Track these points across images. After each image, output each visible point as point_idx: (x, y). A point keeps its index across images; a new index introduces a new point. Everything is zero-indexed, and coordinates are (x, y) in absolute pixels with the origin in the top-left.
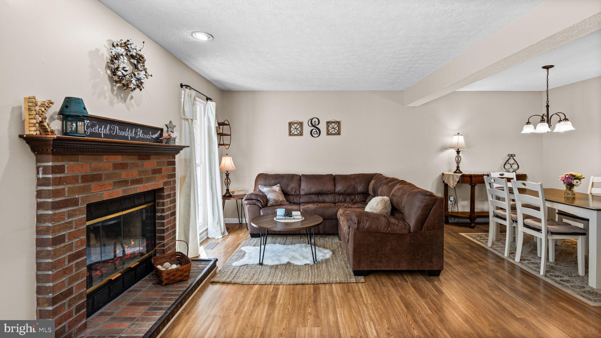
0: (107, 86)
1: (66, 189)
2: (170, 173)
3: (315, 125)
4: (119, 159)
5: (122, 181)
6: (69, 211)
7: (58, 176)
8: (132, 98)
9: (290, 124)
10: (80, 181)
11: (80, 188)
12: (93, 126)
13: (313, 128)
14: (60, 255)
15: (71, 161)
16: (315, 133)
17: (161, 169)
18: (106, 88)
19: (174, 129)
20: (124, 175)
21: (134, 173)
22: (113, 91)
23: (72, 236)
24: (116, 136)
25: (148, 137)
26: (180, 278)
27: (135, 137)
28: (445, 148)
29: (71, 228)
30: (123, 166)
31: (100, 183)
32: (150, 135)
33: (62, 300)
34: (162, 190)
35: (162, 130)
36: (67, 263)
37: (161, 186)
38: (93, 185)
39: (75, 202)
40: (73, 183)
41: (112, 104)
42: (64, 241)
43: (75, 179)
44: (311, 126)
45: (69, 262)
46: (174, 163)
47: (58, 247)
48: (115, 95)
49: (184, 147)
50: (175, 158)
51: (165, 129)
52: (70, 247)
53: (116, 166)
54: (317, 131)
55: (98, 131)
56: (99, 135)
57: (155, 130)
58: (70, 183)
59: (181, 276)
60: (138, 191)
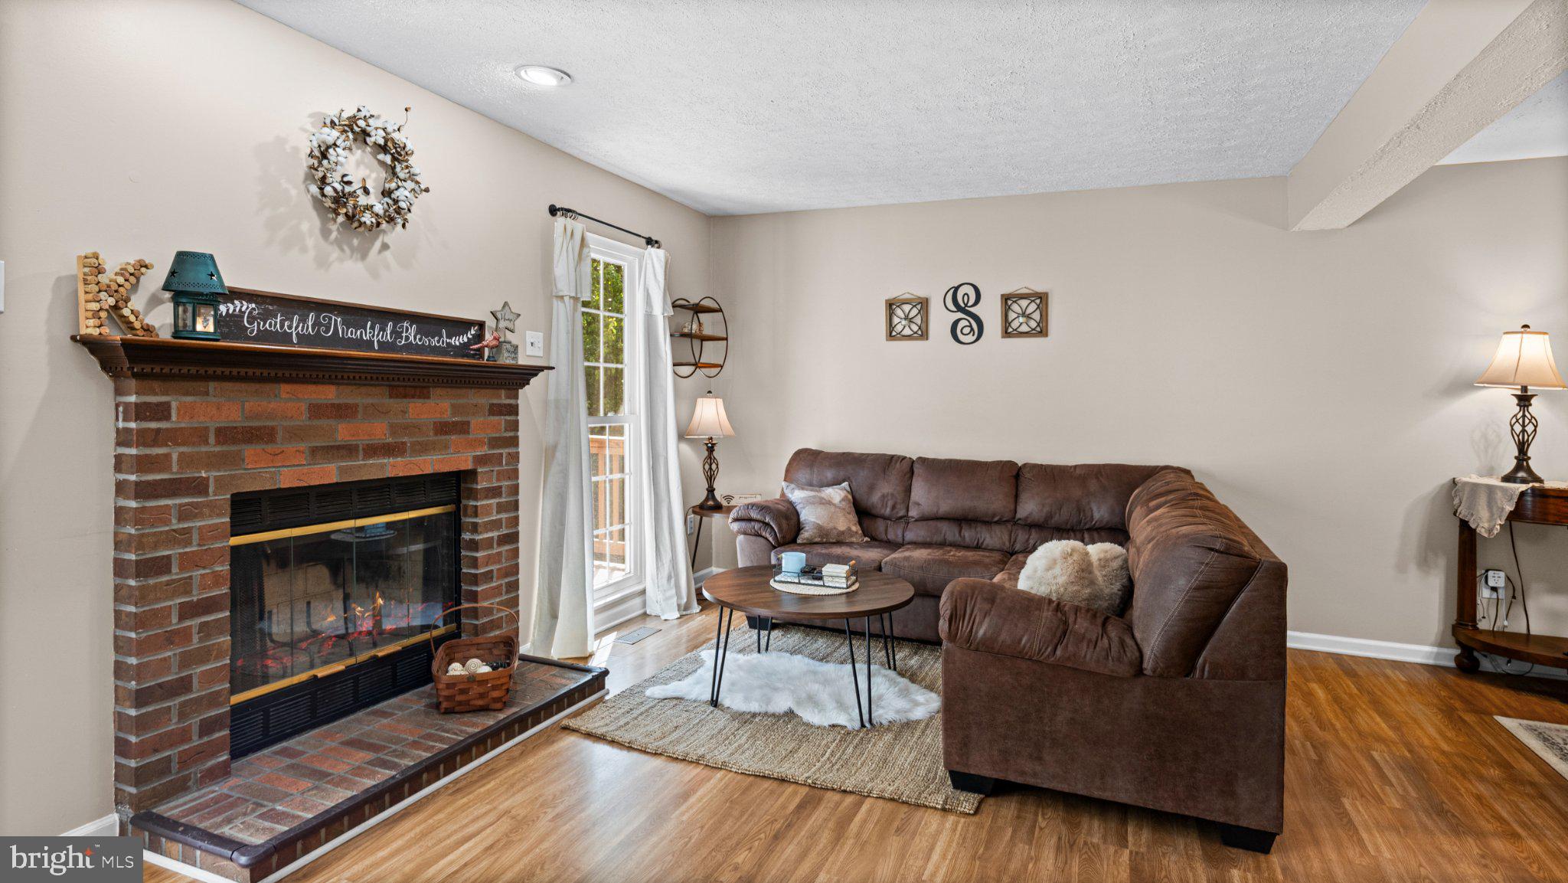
0: (310, 222)
1: (175, 457)
2: (497, 435)
3: (966, 305)
4: (328, 394)
5: (339, 448)
6: (181, 505)
7: (154, 425)
8: (385, 247)
9: (891, 306)
10: (212, 439)
11: (209, 455)
12: (265, 316)
13: (960, 315)
14: (158, 600)
15: (187, 394)
16: (967, 330)
17: (468, 423)
18: (305, 227)
19: (517, 322)
20: (343, 432)
21: (379, 431)
22: (325, 233)
23: (189, 562)
24: (335, 340)
25: (434, 342)
26: (480, 702)
27: (394, 343)
28: (1464, 384)
29: (189, 543)
30: (342, 412)
31: (269, 448)
32: (441, 336)
33: (163, 699)
34: (471, 474)
35: (481, 325)
36: (175, 620)
37: (470, 466)
38: (249, 451)
39: (199, 487)
40: (194, 444)
41: (322, 262)
42: (169, 571)
43: (199, 435)
44: (953, 308)
45: (181, 618)
46: (513, 410)
47: (151, 582)
48: (332, 243)
49: (541, 369)
50: (516, 397)
51: (490, 323)
52: (185, 586)
53: (317, 411)
54: (971, 326)
55: (282, 326)
56: (286, 338)
57: (459, 325)
58: (184, 444)
59: (482, 696)
60: (389, 473)
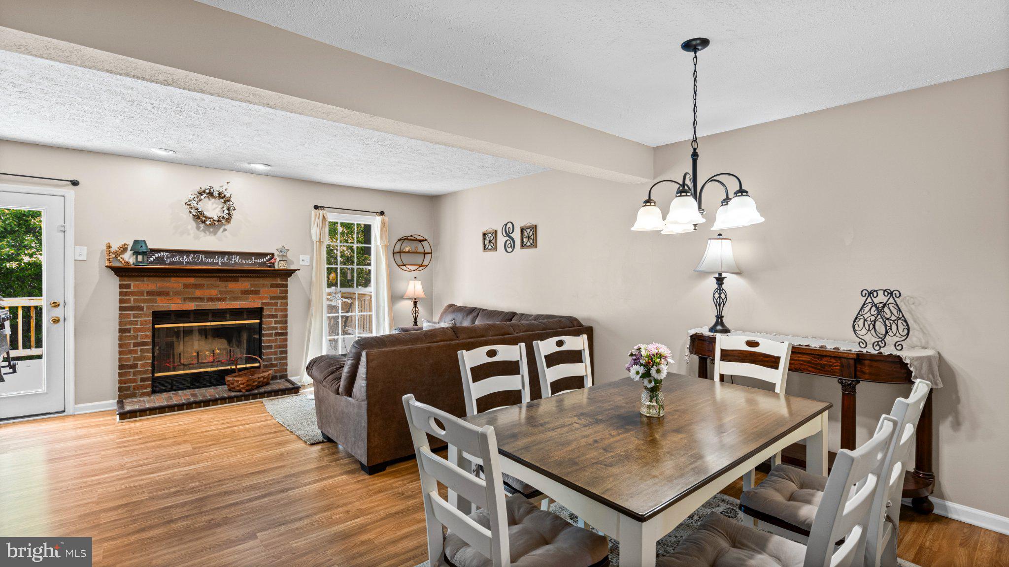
1: (132, 299)
2: (275, 295)
3: (509, 233)
4: (191, 281)
5: (195, 298)
6: (134, 314)
7: (125, 290)
9: (484, 234)
10: (145, 295)
11: (144, 299)
12: (172, 257)
13: (507, 238)
14: (127, 340)
15: (137, 281)
16: (510, 245)
17: (259, 291)
18: (190, 227)
19: (288, 253)
20: (198, 293)
21: (214, 293)
22: (198, 228)
23: (139, 330)
24: (202, 263)
25: (249, 261)
26: (238, 388)
27: (228, 263)
29: (137, 325)
30: (196, 286)
31: (167, 298)
32: (252, 259)
33: (127, 369)
34: (261, 309)
35: (273, 254)
36: (132, 347)
37: (259, 306)
38: (158, 298)
39: (141, 309)
40: (139, 296)
41: (197, 238)
42: (130, 332)
43: (142, 293)
44: (505, 235)
45: (134, 346)
46: (286, 286)
47: (124, 335)
48: (201, 232)
49: (296, 270)
50: (287, 281)
51: (276, 254)
52: (136, 337)
53: (186, 286)
55: (179, 259)
56: (181, 263)
57: (261, 255)
58: (135, 296)
59: (238, 386)
60: (219, 307)
